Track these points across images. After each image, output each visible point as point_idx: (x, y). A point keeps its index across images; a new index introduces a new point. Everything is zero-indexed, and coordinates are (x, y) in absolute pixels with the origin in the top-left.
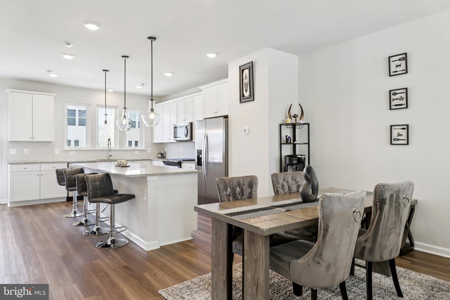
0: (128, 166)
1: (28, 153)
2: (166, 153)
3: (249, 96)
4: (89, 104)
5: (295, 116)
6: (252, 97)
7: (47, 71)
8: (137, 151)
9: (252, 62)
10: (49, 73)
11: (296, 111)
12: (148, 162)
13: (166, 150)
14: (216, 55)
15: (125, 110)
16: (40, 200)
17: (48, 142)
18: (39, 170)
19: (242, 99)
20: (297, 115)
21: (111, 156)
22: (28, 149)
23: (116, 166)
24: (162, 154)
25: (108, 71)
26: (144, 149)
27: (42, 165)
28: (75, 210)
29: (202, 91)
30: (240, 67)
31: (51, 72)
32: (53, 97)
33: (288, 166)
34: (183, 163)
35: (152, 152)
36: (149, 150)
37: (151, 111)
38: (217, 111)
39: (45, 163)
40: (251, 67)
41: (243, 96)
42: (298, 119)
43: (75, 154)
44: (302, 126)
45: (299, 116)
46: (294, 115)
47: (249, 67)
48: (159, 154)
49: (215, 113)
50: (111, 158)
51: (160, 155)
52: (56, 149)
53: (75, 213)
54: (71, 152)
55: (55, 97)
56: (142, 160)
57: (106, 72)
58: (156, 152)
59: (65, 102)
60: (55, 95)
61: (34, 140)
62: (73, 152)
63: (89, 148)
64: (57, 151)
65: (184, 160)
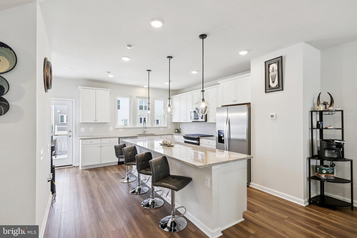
0: (173, 146)
1: (93, 131)
2: (181, 129)
3: (277, 86)
4: (131, 96)
5: (325, 104)
6: (280, 87)
7: (107, 72)
8: (162, 128)
9: (282, 56)
10: (108, 73)
11: (325, 98)
12: (171, 136)
13: (181, 127)
14: (248, 52)
15: (169, 100)
16: (101, 164)
17: (105, 123)
18: (100, 143)
19: (268, 89)
20: (327, 103)
21: (146, 132)
22: (93, 128)
23: (161, 145)
24: (178, 130)
25: (150, 71)
26: (166, 126)
27: (102, 139)
28: (128, 176)
29: (220, 84)
30: (265, 62)
31: (110, 73)
32: (109, 91)
33: (325, 150)
34: (201, 138)
35: (171, 129)
36: (169, 127)
37: (202, 101)
38: (236, 100)
39: (104, 138)
40: (280, 61)
41: (270, 86)
42: (328, 106)
43: (123, 131)
44: (334, 113)
45: (329, 103)
46: (324, 102)
47: (278, 62)
48: (176, 129)
49: (234, 101)
50: (145, 133)
51: (177, 131)
52: (110, 128)
53: (128, 179)
54: (120, 130)
55: (110, 92)
56: (167, 135)
57: (149, 71)
58: (174, 128)
59: (116, 95)
60: (110, 90)
61: (97, 122)
62: (121, 129)
63: (131, 126)
64: (111, 129)
65: (201, 136)
